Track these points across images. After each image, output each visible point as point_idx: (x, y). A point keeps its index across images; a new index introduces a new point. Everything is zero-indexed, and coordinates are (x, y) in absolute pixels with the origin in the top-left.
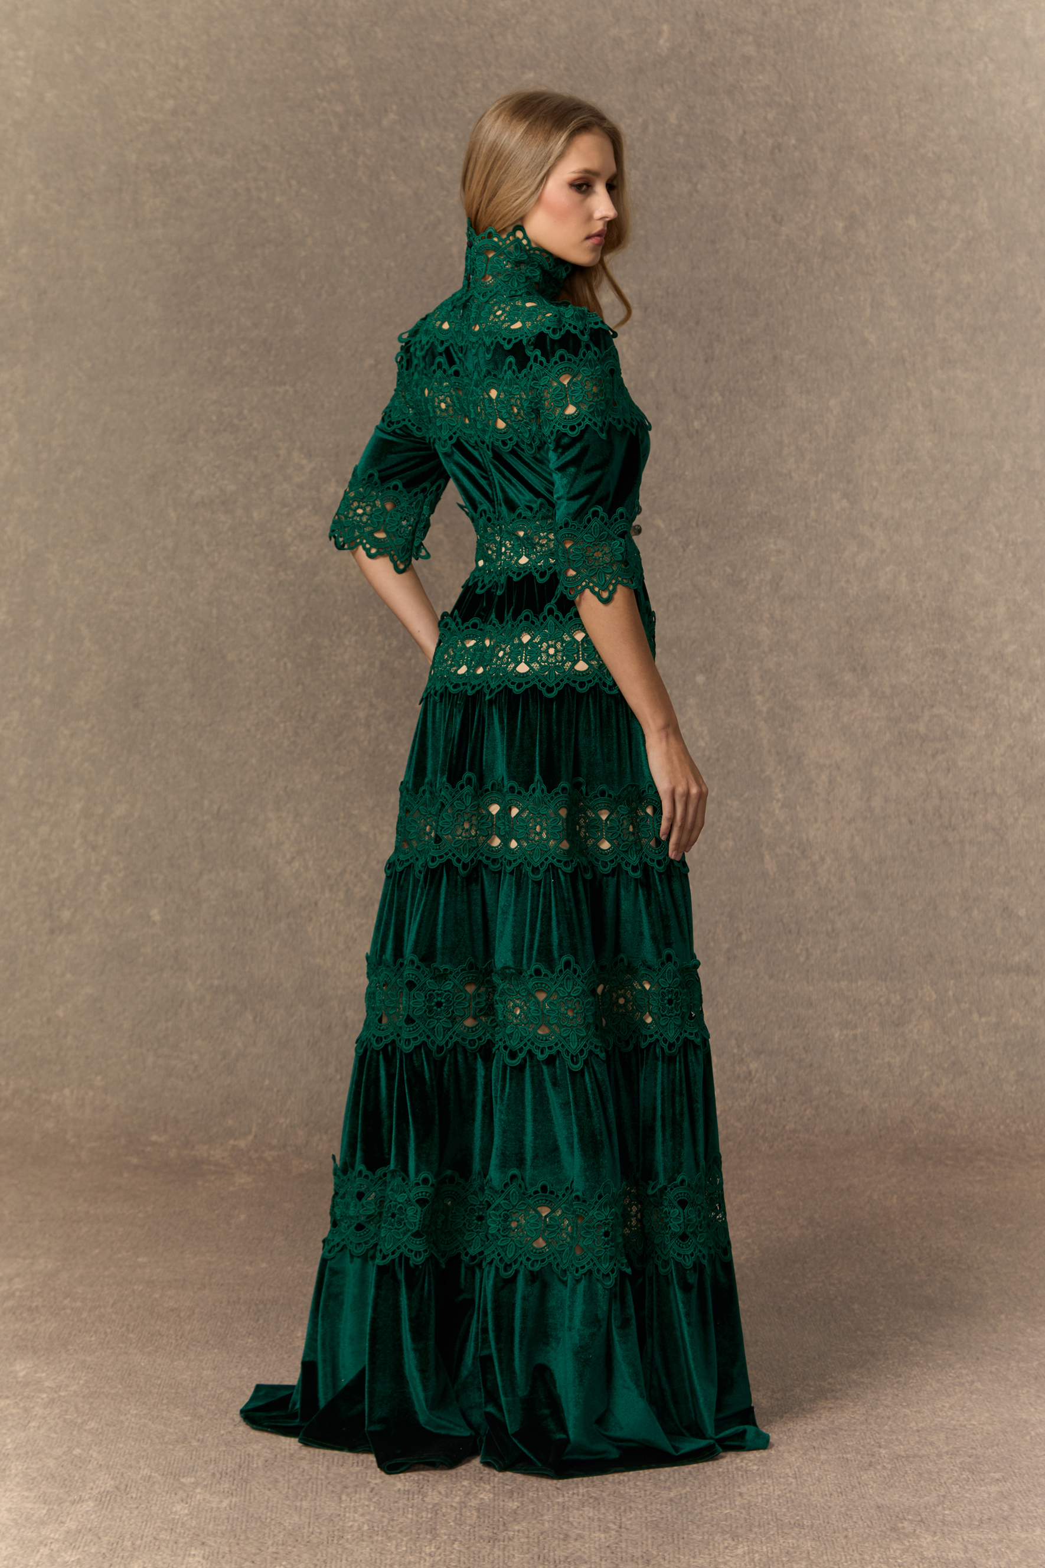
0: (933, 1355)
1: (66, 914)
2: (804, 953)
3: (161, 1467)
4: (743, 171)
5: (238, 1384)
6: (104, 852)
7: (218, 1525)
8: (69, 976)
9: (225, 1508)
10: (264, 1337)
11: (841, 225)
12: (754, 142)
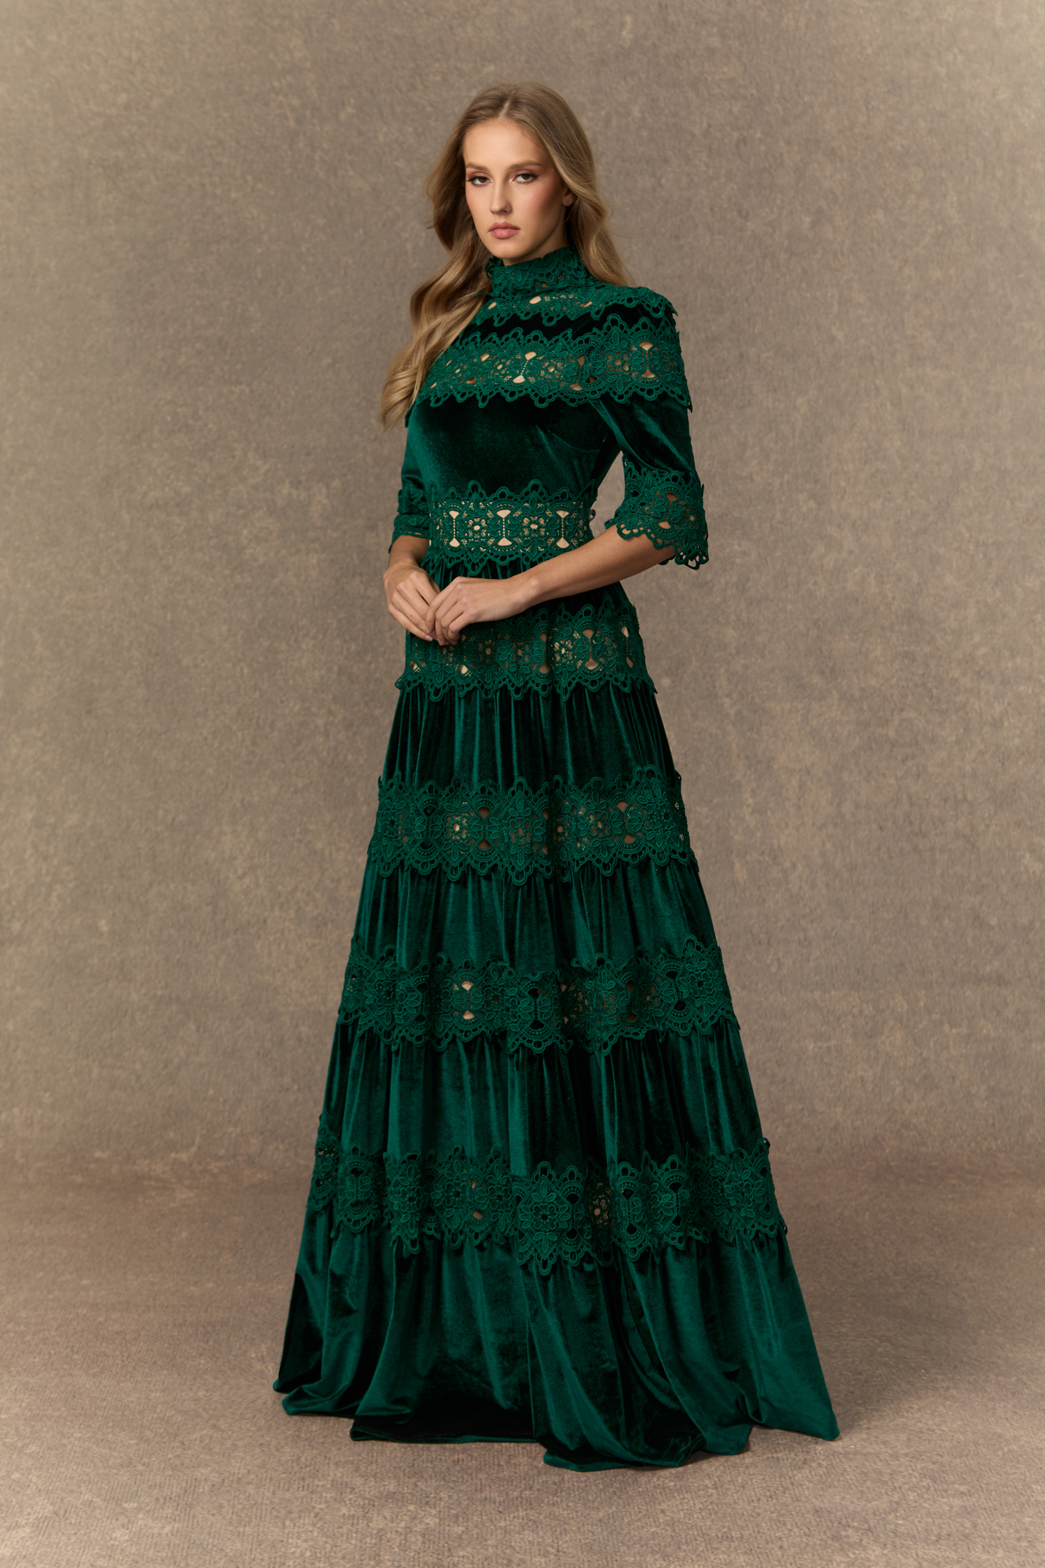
1: (16, 926)
2: (776, 963)
3: (104, 1492)
4: (707, 166)
5: (193, 1406)
6: (55, 862)
7: (159, 1551)
8: (18, 989)
9: (167, 1534)
10: (217, 1358)
11: (807, 220)
12: (719, 135)
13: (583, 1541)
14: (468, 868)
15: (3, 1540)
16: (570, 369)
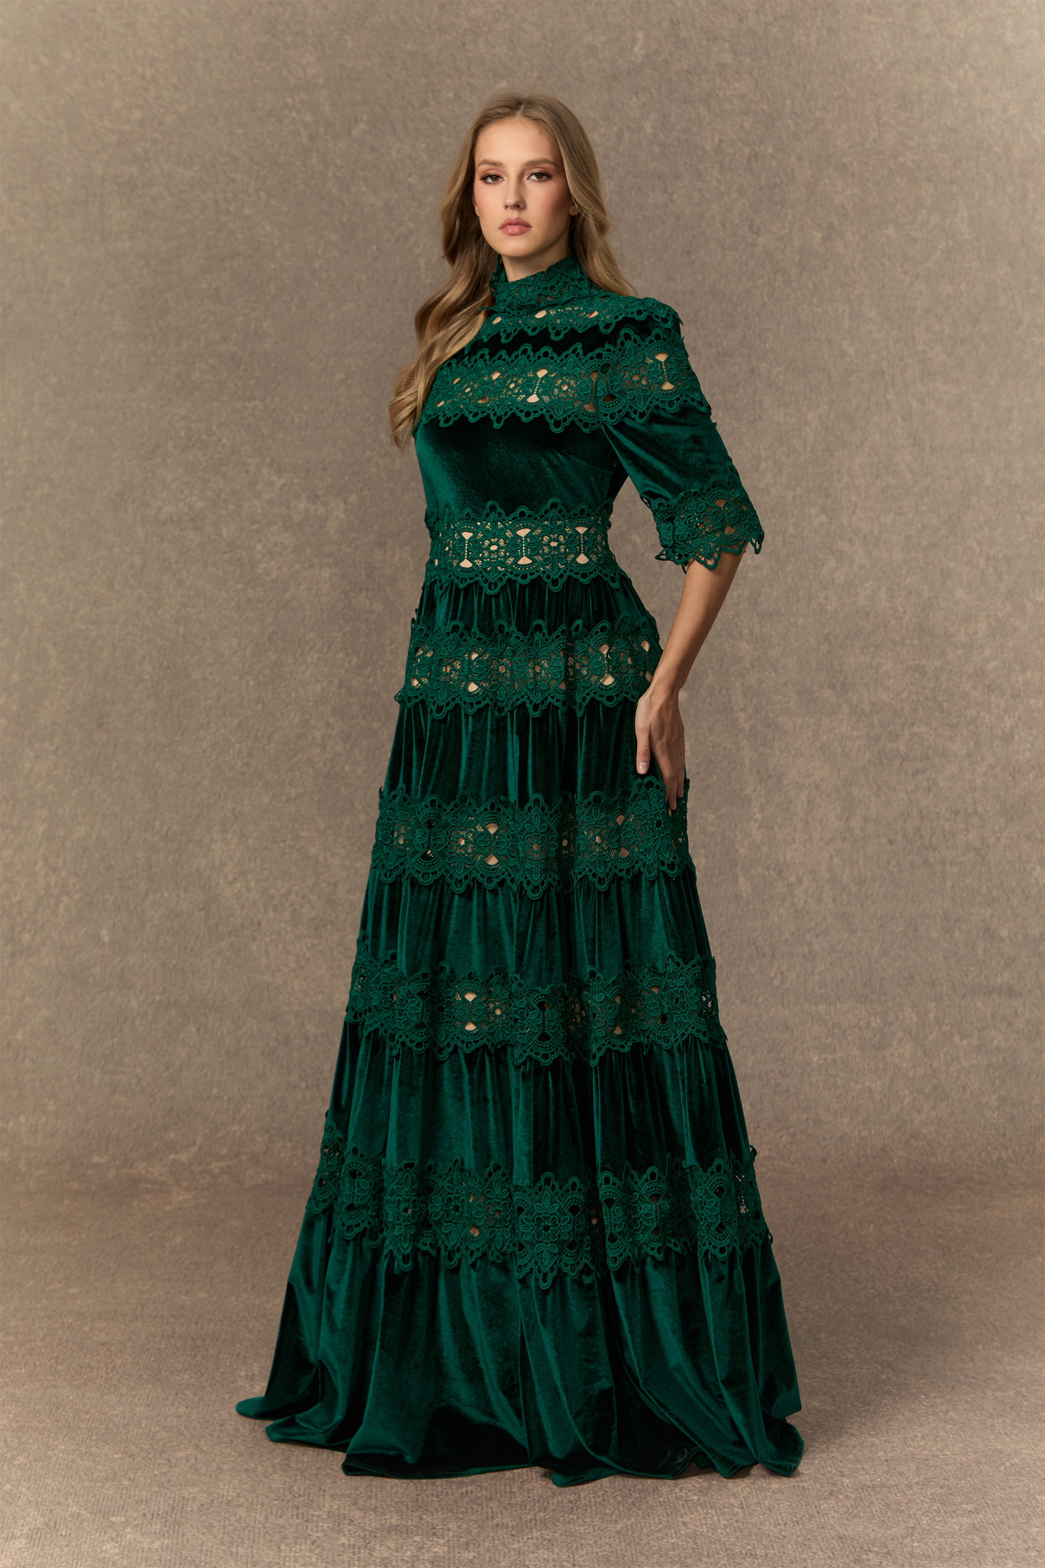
0: (906, 1384)
1: (26, 937)
2: (779, 977)
3: (90, 1505)
4: (719, 181)
5: (175, 1423)
6: (63, 874)
8: (27, 999)
9: (157, 1549)
10: (202, 1374)
11: (819, 235)
12: (730, 151)
13: (600, 1554)
14: (473, 881)
15: (3, 1551)
16: (584, 386)
